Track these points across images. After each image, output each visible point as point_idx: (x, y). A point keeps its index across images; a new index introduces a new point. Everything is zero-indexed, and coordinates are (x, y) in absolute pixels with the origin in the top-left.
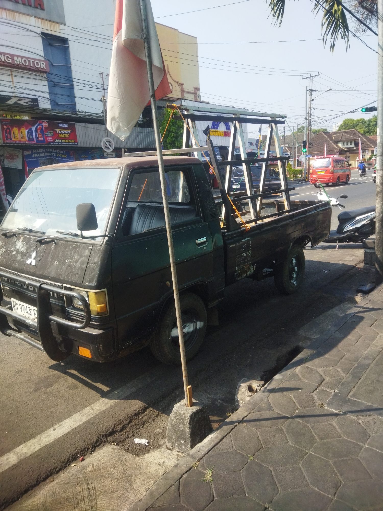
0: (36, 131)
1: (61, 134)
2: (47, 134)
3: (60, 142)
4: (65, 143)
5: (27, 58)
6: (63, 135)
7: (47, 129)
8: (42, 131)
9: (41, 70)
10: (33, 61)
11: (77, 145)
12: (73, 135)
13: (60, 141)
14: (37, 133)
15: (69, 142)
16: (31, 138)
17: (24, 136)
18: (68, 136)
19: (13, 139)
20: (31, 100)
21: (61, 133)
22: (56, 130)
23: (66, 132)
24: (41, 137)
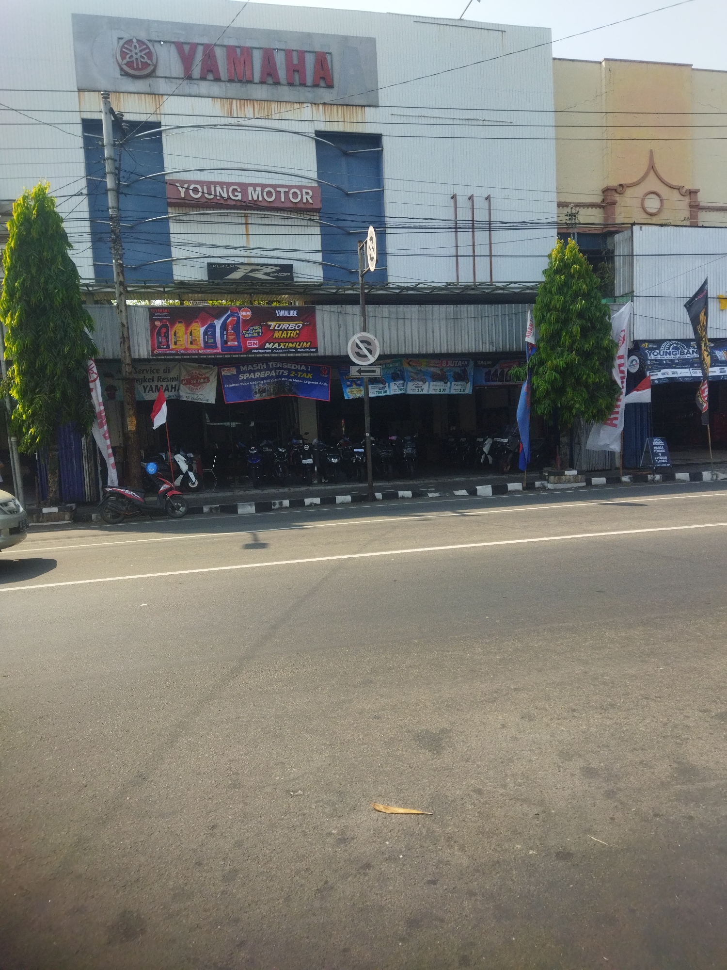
0: (224, 327)
1: (281, 332)
2: (248, 333)
3: (275, 348)
4: (287, 349)
5: (274, 186)
6: (285, 332)
7: (247, 323)
8: (236, 328)
9: (303, 206)
10: (287, 190)
11: (317, 351)
12: (310, 331)
13: (277, 345)
14: (225, 333)
15: (297, 346)
16: (212, 343)
17: (196, 340)
18: (297, 334)
19: (172, 346)
20: (278, 268)
21: (281, 330)
22: (269, 323)
23: (292, 325)
24: (233, 340)
